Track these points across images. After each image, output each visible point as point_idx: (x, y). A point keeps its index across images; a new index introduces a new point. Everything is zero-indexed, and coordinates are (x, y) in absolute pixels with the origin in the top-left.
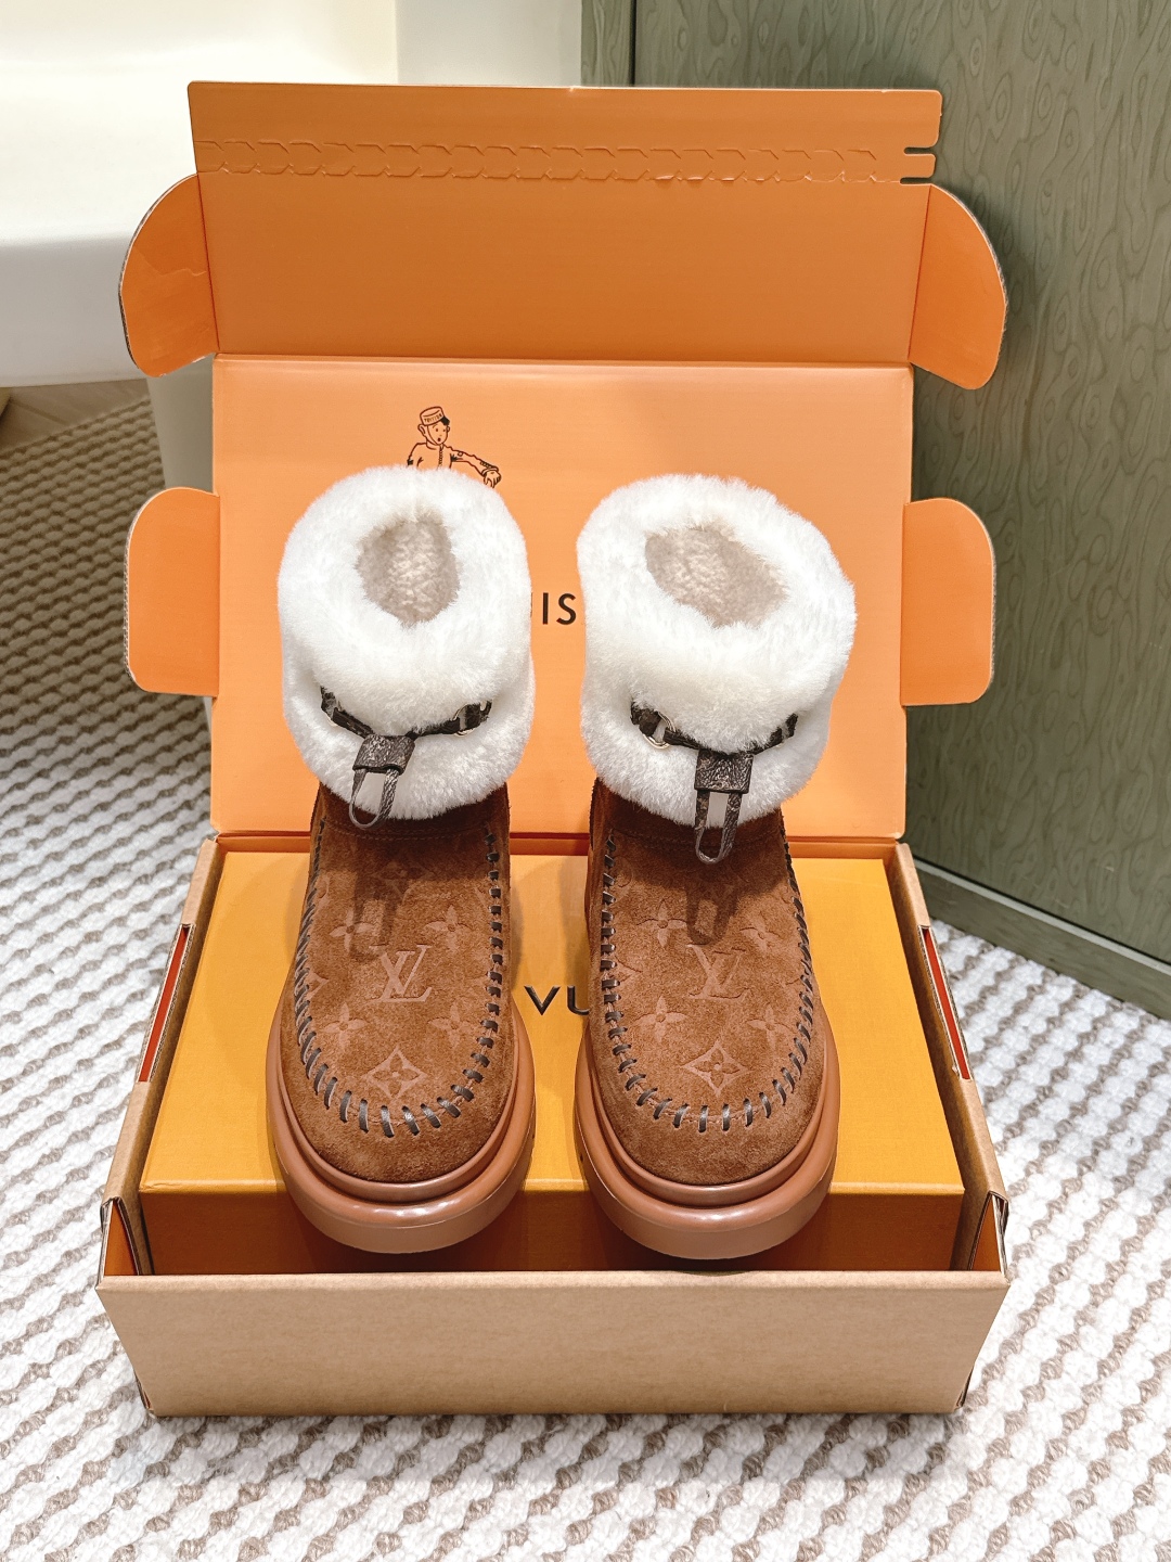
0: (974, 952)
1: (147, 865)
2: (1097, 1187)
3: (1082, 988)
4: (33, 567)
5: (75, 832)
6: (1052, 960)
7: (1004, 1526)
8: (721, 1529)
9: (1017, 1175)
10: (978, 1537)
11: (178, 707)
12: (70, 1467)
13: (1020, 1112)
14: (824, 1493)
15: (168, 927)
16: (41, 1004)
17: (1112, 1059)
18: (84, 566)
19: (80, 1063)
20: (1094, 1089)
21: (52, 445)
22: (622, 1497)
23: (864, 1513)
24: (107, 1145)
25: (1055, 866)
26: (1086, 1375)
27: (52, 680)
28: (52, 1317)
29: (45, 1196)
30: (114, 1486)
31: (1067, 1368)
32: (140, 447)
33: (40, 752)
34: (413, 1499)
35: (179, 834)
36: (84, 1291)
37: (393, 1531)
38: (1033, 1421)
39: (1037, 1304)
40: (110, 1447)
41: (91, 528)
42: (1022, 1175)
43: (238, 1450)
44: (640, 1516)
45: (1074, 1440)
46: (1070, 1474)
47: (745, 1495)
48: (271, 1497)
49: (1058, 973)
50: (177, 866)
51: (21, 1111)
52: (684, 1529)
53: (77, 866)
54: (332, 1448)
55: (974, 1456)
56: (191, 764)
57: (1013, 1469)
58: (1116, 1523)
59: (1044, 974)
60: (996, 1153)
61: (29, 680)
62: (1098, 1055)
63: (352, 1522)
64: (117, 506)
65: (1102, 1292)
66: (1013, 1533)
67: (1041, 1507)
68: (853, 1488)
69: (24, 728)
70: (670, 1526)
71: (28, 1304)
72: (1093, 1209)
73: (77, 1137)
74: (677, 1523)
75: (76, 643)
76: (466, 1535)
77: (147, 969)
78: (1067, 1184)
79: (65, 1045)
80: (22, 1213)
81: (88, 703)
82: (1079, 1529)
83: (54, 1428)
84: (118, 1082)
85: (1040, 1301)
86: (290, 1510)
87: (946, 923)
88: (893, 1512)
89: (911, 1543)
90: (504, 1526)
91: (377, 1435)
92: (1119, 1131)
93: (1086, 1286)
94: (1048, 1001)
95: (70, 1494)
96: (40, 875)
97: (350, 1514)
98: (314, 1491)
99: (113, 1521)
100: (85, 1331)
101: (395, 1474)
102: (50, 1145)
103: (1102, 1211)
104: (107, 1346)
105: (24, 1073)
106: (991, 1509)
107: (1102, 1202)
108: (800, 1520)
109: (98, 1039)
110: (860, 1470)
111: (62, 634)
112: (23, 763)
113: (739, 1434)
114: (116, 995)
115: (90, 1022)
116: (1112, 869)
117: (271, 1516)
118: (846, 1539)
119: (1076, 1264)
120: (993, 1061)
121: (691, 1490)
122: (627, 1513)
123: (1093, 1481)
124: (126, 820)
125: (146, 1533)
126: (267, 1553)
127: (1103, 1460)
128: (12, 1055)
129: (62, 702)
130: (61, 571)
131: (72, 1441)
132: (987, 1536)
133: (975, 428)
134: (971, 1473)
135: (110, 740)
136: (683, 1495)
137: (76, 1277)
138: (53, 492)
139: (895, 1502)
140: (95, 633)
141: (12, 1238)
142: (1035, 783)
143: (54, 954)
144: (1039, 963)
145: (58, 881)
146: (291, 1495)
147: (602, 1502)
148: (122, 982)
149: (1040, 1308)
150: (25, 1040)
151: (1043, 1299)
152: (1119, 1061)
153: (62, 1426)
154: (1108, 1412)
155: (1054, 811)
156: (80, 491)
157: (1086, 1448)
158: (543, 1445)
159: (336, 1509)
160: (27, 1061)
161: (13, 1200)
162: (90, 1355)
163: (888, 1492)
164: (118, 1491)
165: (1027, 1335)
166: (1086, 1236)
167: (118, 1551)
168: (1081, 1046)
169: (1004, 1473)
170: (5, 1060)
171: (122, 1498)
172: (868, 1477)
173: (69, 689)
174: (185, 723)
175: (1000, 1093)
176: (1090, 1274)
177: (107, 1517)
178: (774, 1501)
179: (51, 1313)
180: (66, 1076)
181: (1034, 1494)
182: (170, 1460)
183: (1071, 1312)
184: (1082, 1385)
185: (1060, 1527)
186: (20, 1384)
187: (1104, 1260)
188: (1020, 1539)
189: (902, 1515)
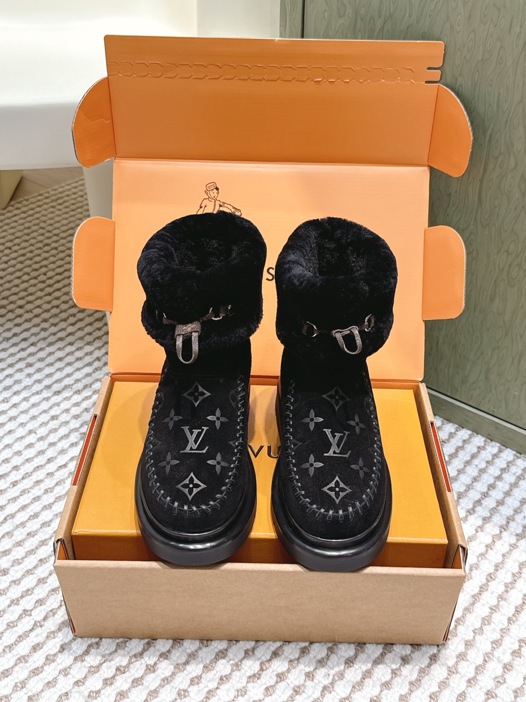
0: (453, 431)
1: (79, 386)
2: (508, 538)
3: (503, 447)
4: (31, 252)
5: (48, 371)
6: (489, 435)
7: (464, 692)
8: (334, 691)
9: (472, 532)
10: (452, 697)
11: (94, 315)
12: (40, 657)
13: (473, 503)
14: (382, 675)
15: (88, 414)
16: (31, 448)
17: (516, 480)
18: (54, 252)
19: (48, 474)
20: (508, 494)
21: (40, 198)
22: (289, 675)
23: (400, 685)
24: (59, 511)
25: (491, 391)
26: (502, 624)
27: (38, 302)
28: (33, 589)
29: (31, 534)
30: (60, 665)
31: (493, 620)
32: (80, 199)
33: (32, 335)
34: (194, 674)
35: (94, 372)
36: (48, 577)
37: (185, 688)
38: (478, 644)
39: (480, 591)
40: (58, 648)
41: (57, 235)
42: (474, 532)
43: (116, 651)
44: (298, 684)
45: (496, 653)
46: (494, 668)
47: (346, 675)
48: (130, 672)
49: (491, 441)
50: (93, 386)
51: (21, 495)
52: (318, 690)
53: (48, 386)
54: (158, 650)
55: (451, 660)
56: (99, 340)
57: (468, 666)
58: (515, 692)
59: (485, 441)
60: (462, 522)
61: (28, 302)
62: (509, 478)
63: (167, 684)
64: (69, 225)
65: (510, 586)
66: (468, 695)
67: (481, 684)
68: (395, 673)
69: (26, 323)
70: (311, 689)
71: (22, 582)
72: (506, 548)
73: (46, 507)
74: (314, 688)
75: (49, 286)
76: (218, 691)
77: (79, 433)
78: (495, 537)
79: (41, 466)
80: (21, 541)
81: (54, 313)
82: (498, 694)
83: (33, 639)
84: (65, 483)
85: (481, 590)
86: (139, 678)
87: (440, 417)
88: (413, 684)
90: (236, 688)
91: (179, 645)
92: (518, 513)
93: (502, 583)
94: (487, 453)
95: (40, 669)
96: (31, 390)
97: (166, 681)
98: (150, 670)
99: (59, 681)
100: (48, 595)
101: (187, 663)
102: (34, 511)
103: (510, 549)
104: (58, 602)
105: (23, 478)
106: (458, 684)
107: (511, 545)
108: (371, 688)
109: (56, 464)
110: (398, 665)
111: (43, 282)
112: (25, 340)
113: (343, 648)
114: (64, 444)
115: (53, 456)
116: (517, 393)
117: (130, 680)
118: (392, 696)
119: (498, 573)
120: (461, 480)
121: (321, 673)
122: (292, 682)
123: (505, 672)
124: (70, 365)
125: (73, 687)
126: (128, 697)
127: (510, 662)
128: (17, 470)
129: (43, 312)
130: (43, 254)
131: (41, 645)
132: (456, 697)
133: (456, 191)
134: (449, 668)
135: (64, 329)
136: (317, 676)
137: (44, 571)
138: (41, 219)
139: (414, 680)
140: (58, 282)
141: (16, 552)
142: (482, 353)
143: (37, 425)
144: (483, 436)
145: (40, 392)
146: (139, 671)
147: (281, 677)
148: (67, 438)
149: (481, 593)
150: (23, 464)
151: (483, 589)
152: (519, 481)
153: (36, 638)
154: (512, 641)
155: (490, 366)
156: (52, 219)
157: (502, 657)
158: (254, 651)
159: (160, 678)
160: (24, 473)
161: (16, 535)
162: (50, 606)
163: (411, 675)
164: (62, 668)
165: (475, 605)
166: (503, 560)
167: (61, 695)
168: (502, 474)
169: (464, 668)
170: (14, 472)
171: (63, 671)
172: (402, 668)
173: (46, 307)
174: (97, 322)
175: (464, 495)
176: (505, 578)
177: (56, 679)
178: (359, 678)
179: (32, 587)
180: (41, 480)
181: (478, 678)
182: (85, 654)
183: (496, 595)
184: (500, 628)
185: (489, 693)
186: (18, 619)
187: (511, 571)
188: (471, 698)
189: (417, 686)
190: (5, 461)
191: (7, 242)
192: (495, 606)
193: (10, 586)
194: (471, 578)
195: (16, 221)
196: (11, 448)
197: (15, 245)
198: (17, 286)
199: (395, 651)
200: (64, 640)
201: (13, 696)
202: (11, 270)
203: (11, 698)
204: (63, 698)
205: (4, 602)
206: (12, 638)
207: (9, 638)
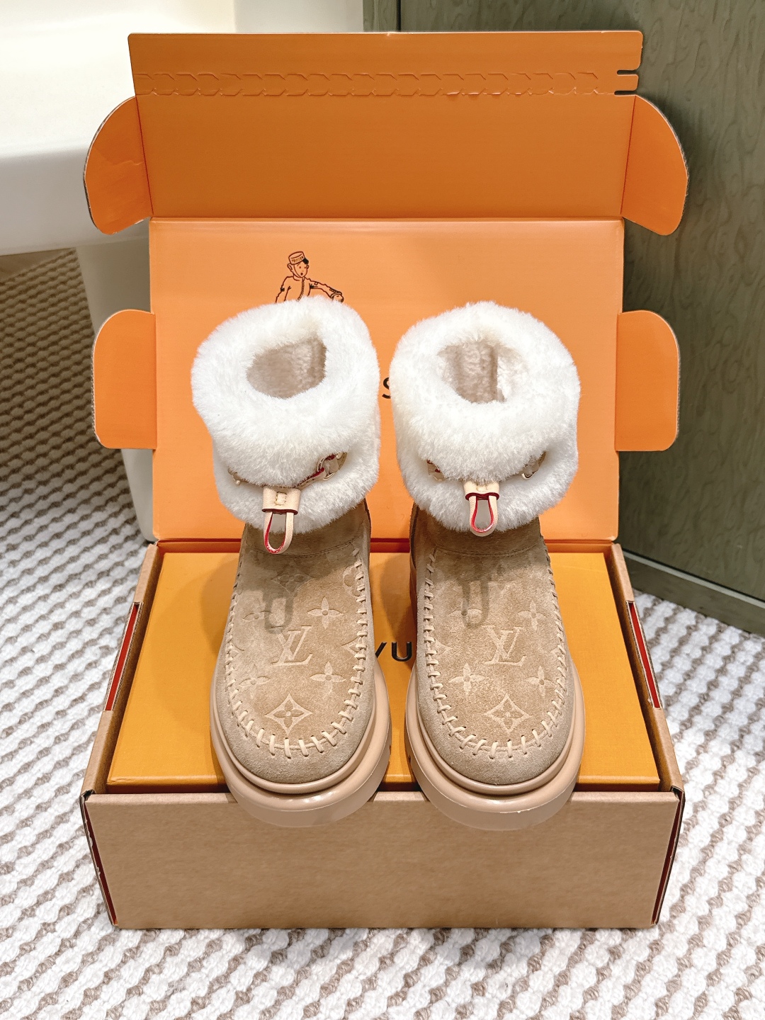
0: (649, 605)
1: (91, 575)
2: (744, 760)
3: (723, 625)
5: (41, 554)
6: (701, 608)
7: (704, 994)
8: (517, 1008)
9: (691, 755)
10: (688, 1002)
11: (103, 464)
12: (75, 993)
13: (689, 712)
14: (583, 979)
15: (109, 617)
16: (27, 674)
17: (746, 672)
18: (31, 371)
19: (58, 713)
20: (737, 694)
22: (449, 990)
23: (611, 991)
24: (81, 769)
25: (702, 546)
26: (748, 888)
27: (15, 450)
28: (54, 890)
29: (41, 807)
30: (106, 1004)
31: (735, 883)
32: (62, 287)
34: (309, 1001)
35: (111, 552)
38: (717, 921)
39: (712, 841)
40: (101, 978)
41: (33, 344)
42: (695, 754)
43: (188, 974)
44: (462, 1002)
45: (744, 932)
46: (744, 955)
47: (531, 983)
48: (213, 1005)
49: (706, 616)
50: (111, 573)
51: (20, 748)
52: (492, 1010)
53: (44, 577)
54: (251, 969)
55: (680, 948)
56: (114, 503)
57: (706, 955)
59: (697, 617)
62: (736, 670)
65: (754, 830)
66: (710, 998)
67: (727, 979)
68: (602, 974)
70: (483, 1008)
71: (36, 882)
72: (743, 775)
73: (60, 764)
74: (487, 1006)
75: (29, 424)
77: (97, 646)
78: (725, 759)
79: (46, 701)
80: (27, 819)
81: (41, 465)
82: (753, 993)
83: (64, 965)
84: (84, 725)
85: (714, 840)
86: (227, 1013)
88: (630, 988)
89: (643, 1010)
90: (371, 1016)
91: (281, 958)
92: (755, 721)
93: (743, 827)
94: (701, 635)
95: (77, 1012)
96: (19, 585)
98: (242, 999)
100: (77, 899)
101: (296, 984)
102: (42, 771)
103: (749, 776)
104: (93, 908)
105: (20, 722)
106: (694, 983)
107: (749, 770)
108: (569, 998)
109: (68, 696)
110: (606, 961)
111: (20, 418)
113: (523, 942)
114: (77, 665)
115: (62, 685)
116: (741, 547)
118: (601, 1009)
119: (735, 813)
120: (668, 678)
121: (495, 983)
122: (453, 1001)
123: (760, 960)
124: (74, 544)
128: (10, 710)
129: (24, 465)
130: (15, 375)
131: (75, 975)
132: (694, 1001)
134: (679, 959)
135: (59, 489)
136: (489, 987)
137: (68, 861)
138: (5, 321)
139: (630, 982)
140: (42, 416)
141: (22, 837)
142: (688, 492)
143: (33, 639)
144: (693, 610)
145: (32, 588)
146: (226, 1003)
147: (436, 995)
148: (81, 656)
149: (714, 844)
150: (18, 700)
151: (716, 838)
152: (751, 673)
153: (67, 966)
155: (701, 510)
156: (23, 319)
157: (753, 939)
159: (258, 1011)
160: (21, 713)
161: (20, 810)
162: (82, 915)
163: (625, 974)
164: (109, 1007)
165: (707, 863)
166: (740, 793)
168: (725, 665)
169: (701, 957)
171: (112, 1012)
172: (612, 967)
173: (28, 456)
174: (107, 475)
175: (675, 700)
176: (745, 819)
178: (550, 986)
179: (53, 887)
180: (49, 723)
181: (722, 971)
182: (143, 984)
183: (735, 846)
184: (746, 895)
185: (740, 992)
186: (36, 937)
187: (753, 809)
188: (715, 1002)
189: (636, 991)
192: (735, 862)
193: (18, 888)
194: (697, 823)
199: (598, 941)
200: (109, 965)
205: (11, 915)
206: (29, 968)
207: (25, 968)
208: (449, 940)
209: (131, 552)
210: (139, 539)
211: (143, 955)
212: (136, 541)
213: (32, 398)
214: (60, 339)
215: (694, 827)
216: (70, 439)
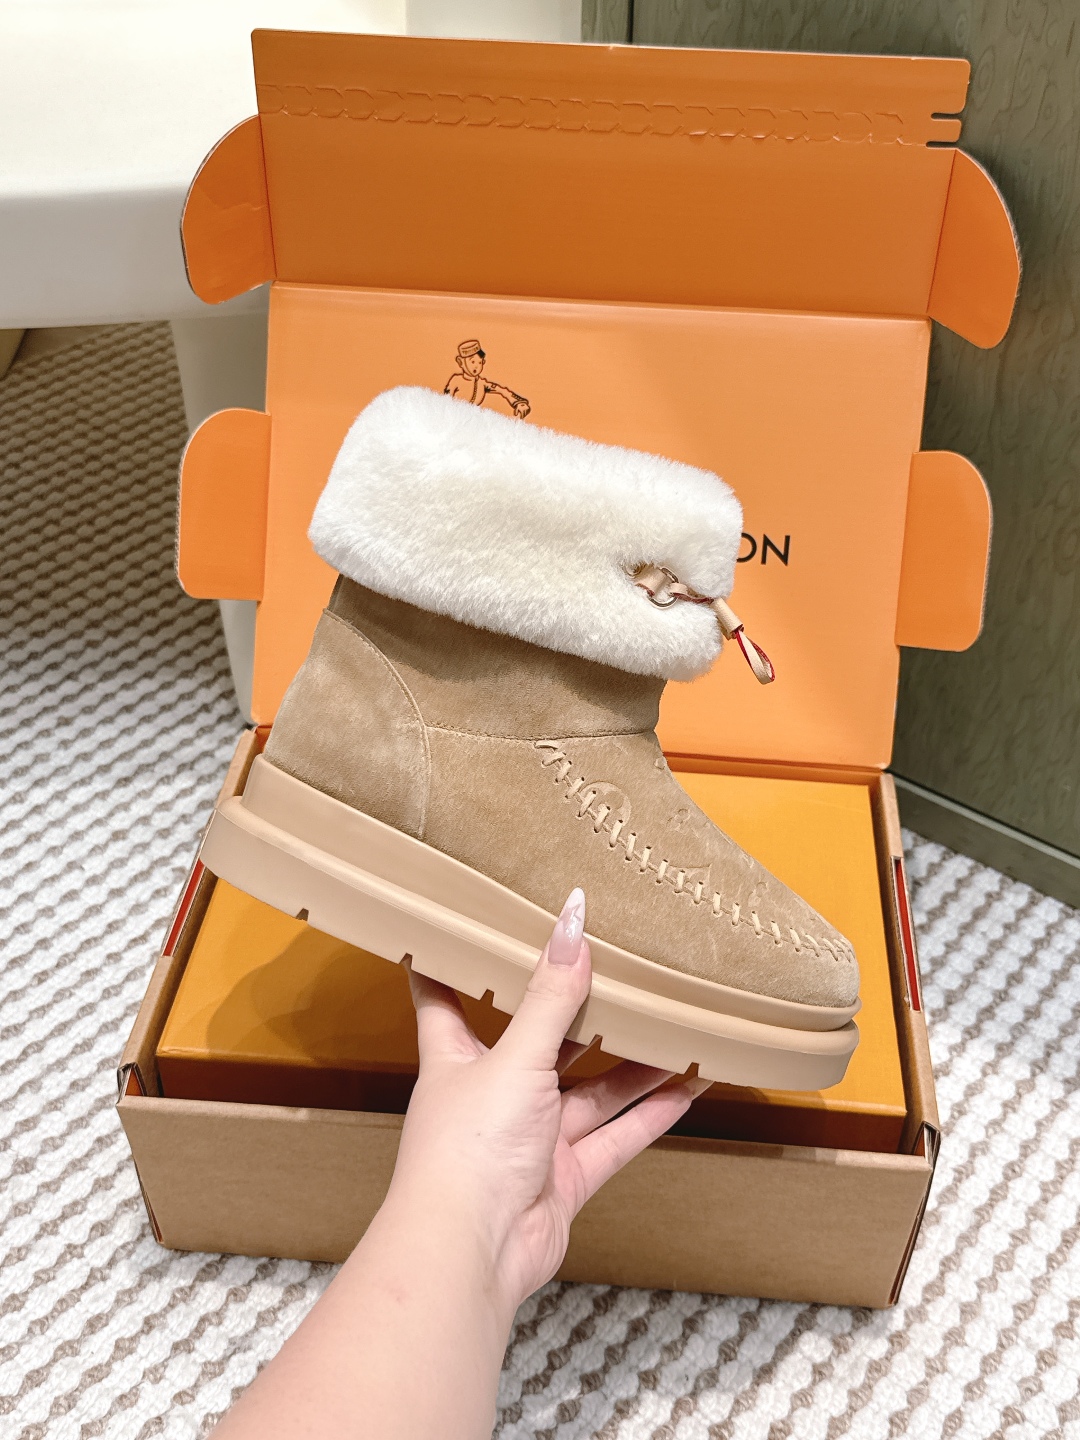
0: (936, 859)
1: (168, 767)
2: (1048, 1088)
3: (1037, 895)
4: (61, 473)
5: (103, 734)
6: (1010, 868)
7: (959, 1411)
8: (698, 1410)
9: (974, 1075)
10: (935, 1421)
11: (198, 610)
12: (104, 1342)
13: (978, 1014)
14: (793, 1377)
15: (188, 827)
16: (72, 900)
17: (1064, 964)
18: (108, 473)
19: (109, 956)
20: (1047, 994)
21: (76, 353)
22: (607, 1379)
23: (830, 1396)
25: (1015, 782)
26: (1036, 1268)
27: (79, 585)
28: (86, 1200)
29: (78, 1085)
30: (143, 1361)
31: (1018, 1261)
32: (159, 355)
33: (69, 655)
35: (197, 736)
36: (115, 1175)
38: (986, 1311)
39: (991, 1199)
40: (140, 1324)
41: (113, 436)
42: (979, 1075)
43: (256, 1329)
44: (624, 1396)
45: (1025, 1330)
46: (1020, 1361)
47: (722, 1378)
49: (1015, 880)
50: (197, 767)
51: (55, 1002)
52: (664, 1410)
53: (105, 766)
55: (932, 1344)
56: (208, 668)
57: (967, 1357)
59: (1002, 882)
61: (59, 585)
62: (1051, 960)
64: (137, 414)
65: (1052, 1189)
66: (967, 1418)
67: (993, 1393)
68: (820, 1373)
69: (54, 631)
70: (652, 1406)
71: (63, 1187)
72: (1044, 1110)
73: (106, 1027)
74: (658, 1404)
75: (101, 548)
77: (169, 867)
78: (1021, 1085)
79: (95, 939)
80: (57, 1100)
81: (112, 608)
82: (1027, 1414)
83: (88, 1307)
84: (141, 975)
85: (995, 1197)
87: (913, 831)
88: (857, 1395)
89: (872, 1426)
92: (1069, 1034)
93: (1036, 1183)
94: (1005, 907)
95: (104, 1368)
96: (70, 775)
99: (142, 1394)
100: (115, 1214)
102: (82, 1035)
103: (1052, 1111)
104: (136, 1228)
105: (58, 966)
106: (946, 1394)
108: (771, 1402)
109: (126, 934)
110: (828, 1354)
111: (87, 540)
112: (53, 666)
113: (715, 1320)
114: (140, 892)
115: (118, 917)
116: (1068, 788)
118: (814, 1421)
119: (1028, 1162)
120: (953, 964)
121: (672, 1373)
122: (612, 1394)
123: (1041, 1369)
124: (149, 722)
125: (173, 1407)
127: (1051, 1349)
128: (46, 948)
129: (89, 607)
130: (86, 478)
132: (943, 1419)
134: (929, 1361)
135: (134, 644)
136: (664, 1378)
137: (107, 1162)
138: (78, 400)
139: (858, 1386)
140: (118, 539)
141: (48, 1124)
142: (999, 706)
143: (84, 851)
144: (997, 869)
145: (87, 780)
147: (590, 1383)
148: (146, 879)
149: (994, 1203)
150: (58, 934)
151: (997, 1194)
152: (1070, 966)
153: (95, 1305)
154: (1056, 1303)
155: (1016, 733)
156: (103, 399)
157: (1033, 1336)
158: (536, 1328)
160: (60, 954)
161: (48, 1087)
162: (121, 1237)
163: (852, 1375)
164: (147, 1365)
165: (982, 1230)
166: (1038, 1135)
167: (147, 1422)
168: (1035, 951)
169: (959, 1360)
170: (39, 953)
171: (151, 1372)
172: (834, 1364)
173: (96, 594)
174: (202, 628)
175: (961, 996)
176: (1041, 1172)
177: (138, 1389)
178: (747, 1383)
179: (84, 1196)
180: (96, 970)
181: (986, 1381)
182: (195, 1337)
183: (1023, 1207)
184: (1032, 1277)
185: (1010, 1413)
186: (57, 1263)
187: (1054, 1158)
188: (972, 1423)
189: (864, 1398)
190: (22, 929)
191: (10, 451)
192: (1021, 1231)
193: (38, 1194)
194: (973, 1173)
195: (27, 406)
196: (32, 900)
197: (26, 459)
198: (33, 548)
199: (820, 1326)
200: (152, 1308)
201: (51, 1425)
202: (20, 513)
203: (48, 1429)
204: (153, 1429)
205: (27, 1229)
206: (45, 1303)
207: (39, 1304)
208: (614, 1309)
209: (225, 738)
210: (237, 720)
211: (199, 1298)
212: (233, 722)
213: (108, 513)
214: (151, 431)
215: (967, 1177)
216: (154, 574)
